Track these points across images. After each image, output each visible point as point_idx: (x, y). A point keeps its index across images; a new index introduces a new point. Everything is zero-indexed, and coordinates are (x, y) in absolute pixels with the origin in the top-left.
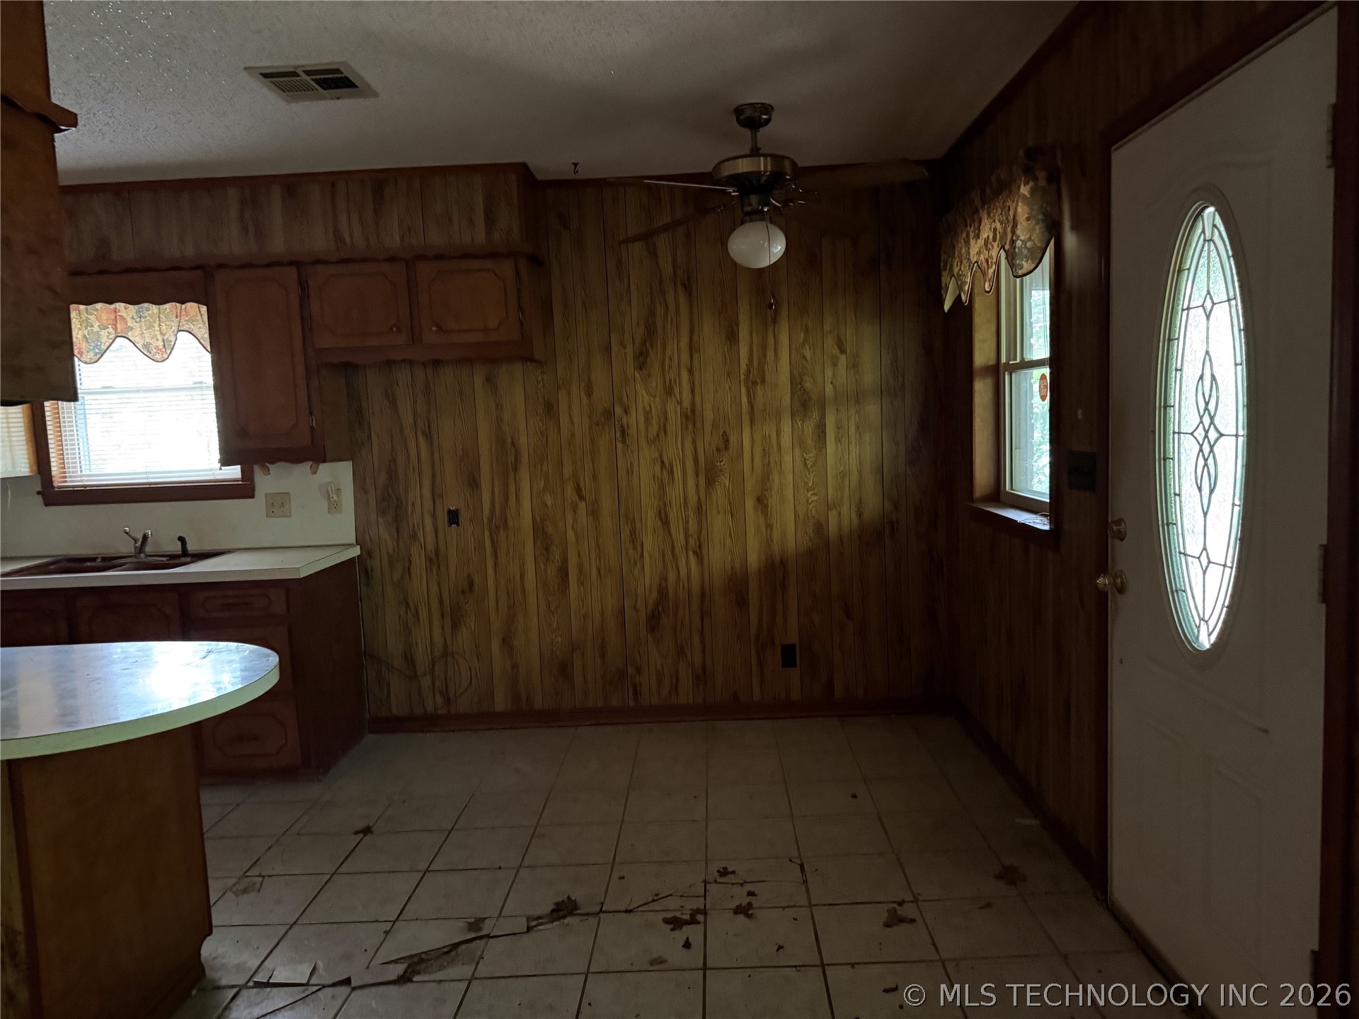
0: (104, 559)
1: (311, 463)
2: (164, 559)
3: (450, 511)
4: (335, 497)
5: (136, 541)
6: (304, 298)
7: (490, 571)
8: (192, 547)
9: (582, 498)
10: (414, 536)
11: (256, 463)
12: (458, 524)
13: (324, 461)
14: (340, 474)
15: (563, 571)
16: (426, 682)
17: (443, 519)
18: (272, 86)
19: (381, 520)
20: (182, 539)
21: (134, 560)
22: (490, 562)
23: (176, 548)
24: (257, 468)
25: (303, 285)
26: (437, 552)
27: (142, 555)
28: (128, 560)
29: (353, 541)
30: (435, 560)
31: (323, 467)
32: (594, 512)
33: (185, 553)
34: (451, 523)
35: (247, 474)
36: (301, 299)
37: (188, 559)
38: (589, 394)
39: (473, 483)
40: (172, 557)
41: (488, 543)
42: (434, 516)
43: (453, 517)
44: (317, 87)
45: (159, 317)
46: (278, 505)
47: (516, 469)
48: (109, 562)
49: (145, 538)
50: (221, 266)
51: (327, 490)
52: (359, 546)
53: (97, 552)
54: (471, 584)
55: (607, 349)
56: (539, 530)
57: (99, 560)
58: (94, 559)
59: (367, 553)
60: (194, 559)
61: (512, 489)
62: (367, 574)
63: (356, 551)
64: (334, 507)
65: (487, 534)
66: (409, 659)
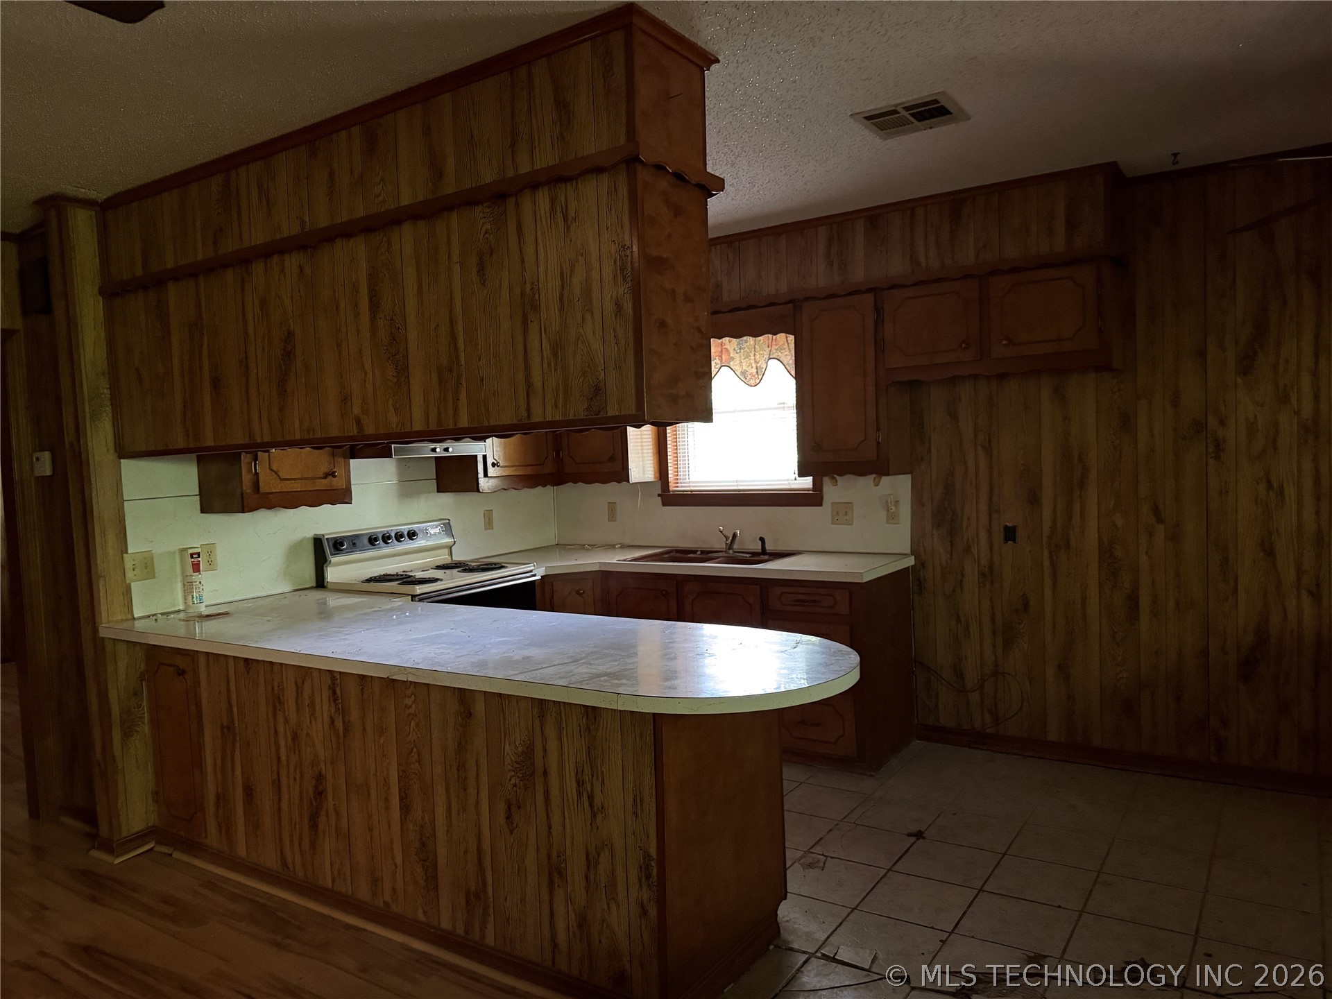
0: (703, 552)
1: (874, 476)
2: (748, 555)
3: (1006, 528)
4: (894, 509)
5: (727, 538)
6: (879, 322)
7: (1048, 593)
8: (769, 547)
9: (1160, 520)
10: (968, 549)
11: (825, 475)
12: (1014, 541)
13: (888, 474)
14: (899, 486)
15: (1133, 600)
16: (975, 697)
17: (998, 536)
18: (874, 127)
19: (935, 532)
20: (762, 539)
21: (725, 555)
22: (1048, 581)
23: (757, 547)
24: (826, 480)
25: (878, 310)
26: (991, 567)
27: (731, 551)
28: (720, 554)
29: (908, 551)
30: (989, 575)
31: (885, 479)
32: (1175, 537)
33: (764, 552)
34: (1007, 539)
35: (817, 485)
36: (876, 323)
37: (766, 557)
38: (1175, 403)
39: (1034, 499)
40: (754, 554)
41: (1047, 563)
42: (989, 531)
43: (1010, 534)
44: (913, 120)
45: (755, 348)
46: (842, 514)
47: (1082, 485)
48: (706, 556)
49: (735, 536)
50: (807, 299)
51: (887, 502)
52: (913, 557)
53: (698, 546)
54: (1026, 604)
55: (1202, 353)
56: (1107, 553)
57: (699, 553)
58: (694, 552)
59: (921, 564)
60: (771, 558)
61: (1077, 506)
62: (920, 584)
63: (910, 561)
64: (892, 517)
65: (1046, 553)
66: (958, 672)
